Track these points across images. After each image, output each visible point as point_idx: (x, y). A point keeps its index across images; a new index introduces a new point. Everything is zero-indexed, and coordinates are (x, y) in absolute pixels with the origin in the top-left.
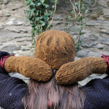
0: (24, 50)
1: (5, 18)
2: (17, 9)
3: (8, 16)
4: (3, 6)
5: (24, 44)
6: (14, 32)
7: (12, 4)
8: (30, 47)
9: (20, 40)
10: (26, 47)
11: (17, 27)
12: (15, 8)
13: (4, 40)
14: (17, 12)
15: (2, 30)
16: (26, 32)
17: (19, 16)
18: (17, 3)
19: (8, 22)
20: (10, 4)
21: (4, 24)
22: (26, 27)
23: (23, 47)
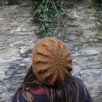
0: (27, 46)
1: (15, 27)
2: (22, 22)
3: (17, 26)
4: (14, 20)
5: (26, 42)
6: (21, 35)
7: (18, 19)
8: (30, 44)
9: (24, 40)
10: (28, 44)
11: (22, 32)
12: (21, 21)
13: (15, 41)
14: (22, 24)
15: (14, 35)
16: (28, 35)
17: (24, 26)
18: (22, 18)
19: (17, 29)
20: (17, 19)
21: (15, 31)
22: (27, 32)
23: (26, 44)
